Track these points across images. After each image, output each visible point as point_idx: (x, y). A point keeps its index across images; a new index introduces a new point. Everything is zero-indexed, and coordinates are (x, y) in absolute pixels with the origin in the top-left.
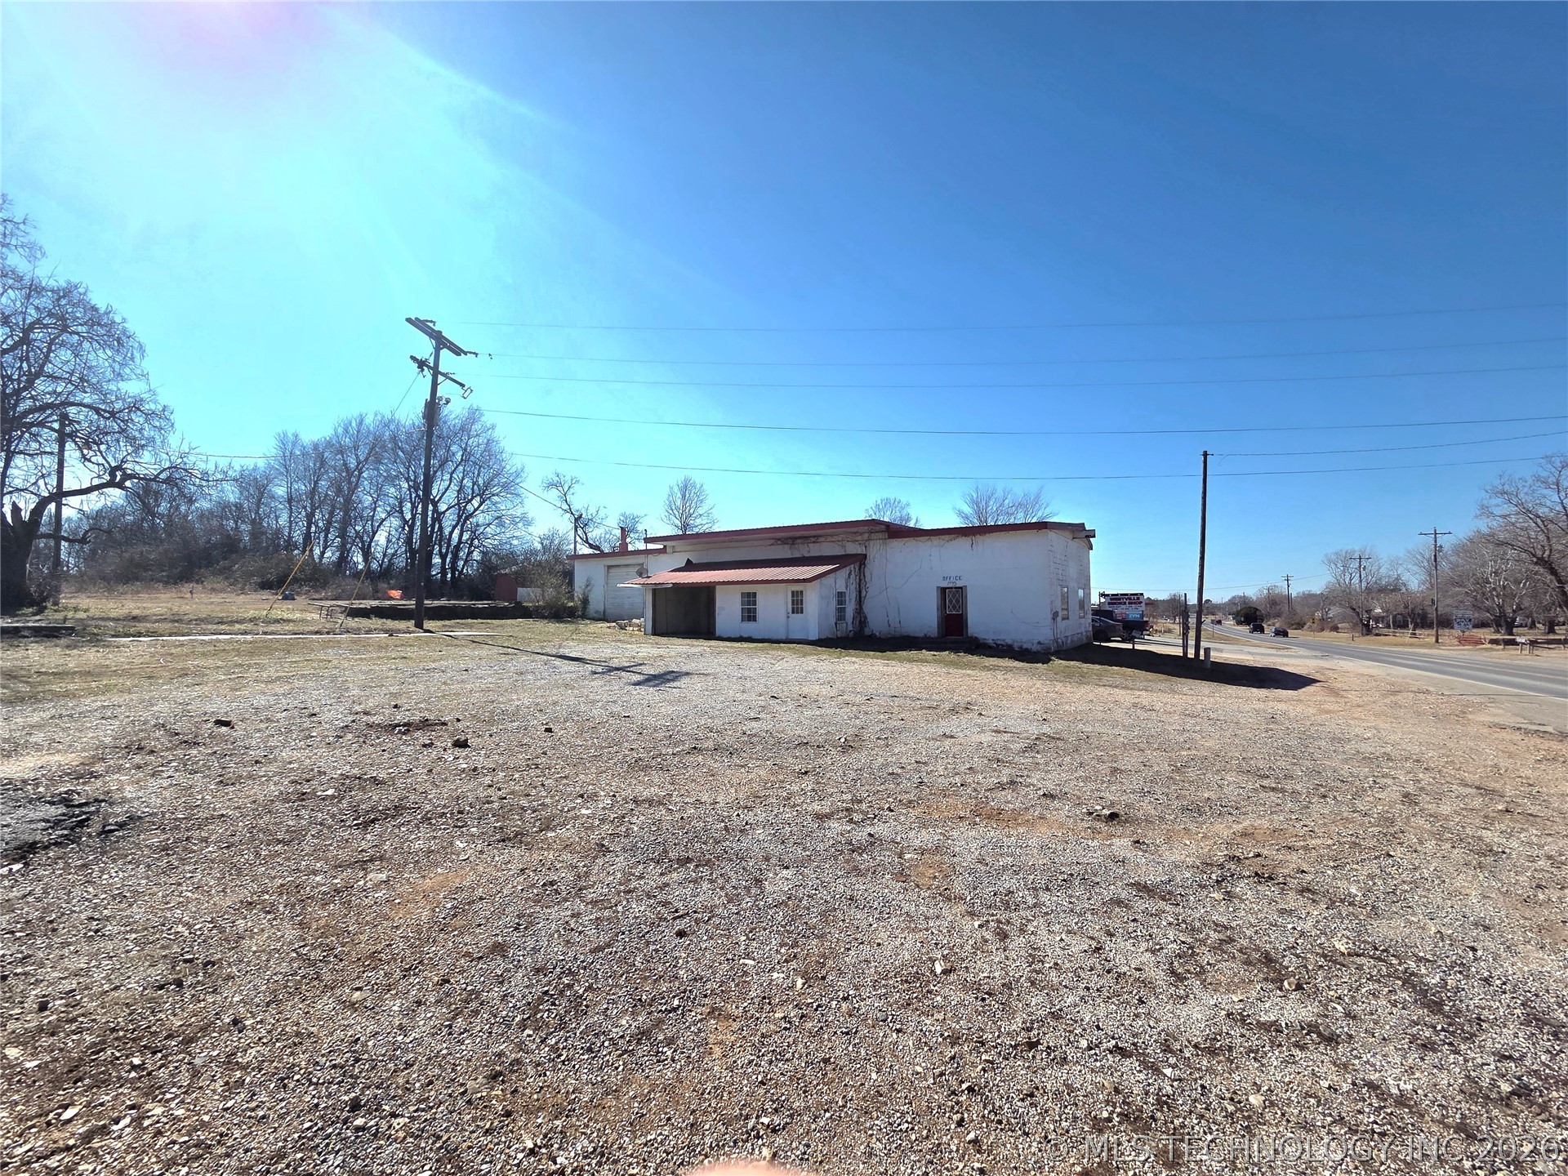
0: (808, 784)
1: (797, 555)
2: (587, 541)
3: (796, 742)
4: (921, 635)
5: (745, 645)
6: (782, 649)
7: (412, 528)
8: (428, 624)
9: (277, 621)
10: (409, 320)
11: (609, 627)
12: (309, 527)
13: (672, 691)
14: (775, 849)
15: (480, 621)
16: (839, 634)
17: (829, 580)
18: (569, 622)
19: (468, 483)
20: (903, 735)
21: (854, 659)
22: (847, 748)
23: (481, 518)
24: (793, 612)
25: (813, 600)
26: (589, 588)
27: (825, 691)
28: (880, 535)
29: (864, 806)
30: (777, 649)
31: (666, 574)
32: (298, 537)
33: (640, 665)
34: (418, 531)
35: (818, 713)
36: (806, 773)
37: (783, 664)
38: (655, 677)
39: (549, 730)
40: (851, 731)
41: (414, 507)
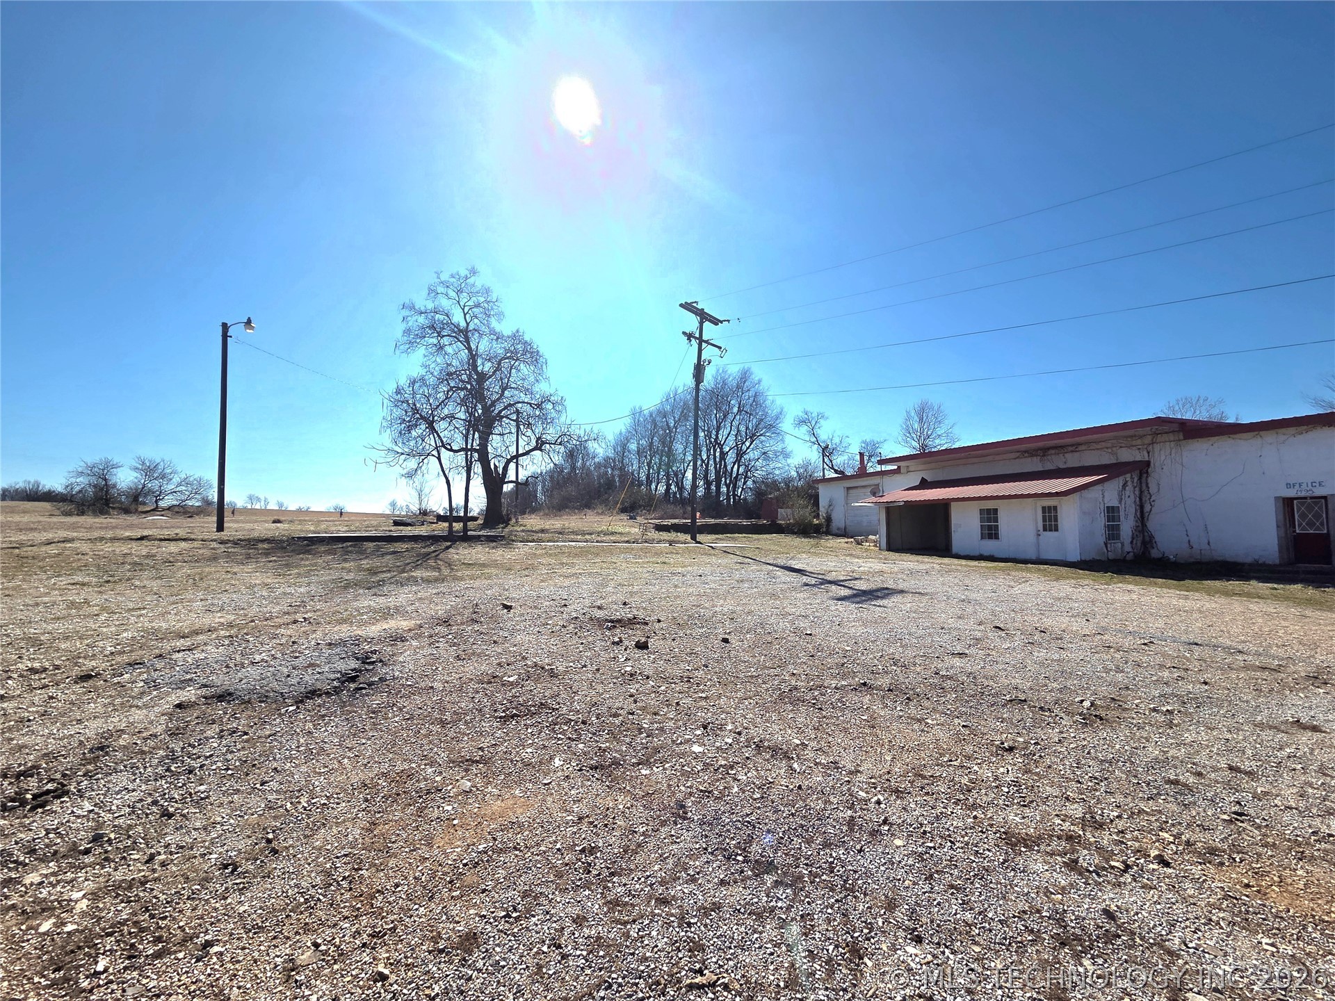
0: (1009, 769)
1: (1049, 466)
2: (832, 468)
3: (1008, 697)
4: (1249, 560)
5: (983, 564)
6: (1028, 570)
7: (707, 465)
8: (699, 537)
9: (612, 533)
10: (681, 305)
11: (847, 543)
12: (649, 470)
13: (873, 610)
14: (913, 890)
15: (744, 535)
16: (1111, 556)
17: (1094, 493)
18: (814, 537)
19: (742, 428)
20: (1206, 712)
21: (1130, 587)
22: (1092, 718)
23: (751, 455)
24: (1045, 530)
25: (1070, 515)
26: (831, 508)
27: (1077, 625)
28: (1171, 437)
29: (1106, 839)
30: (1022, 570)
31: (899, 492)
32: (643, 477)
33: (857, 579)
34: (712, 468)
35: (1056, 657)
36: (1011, 749)
37: (1026, 588)
38: (864, 593)
39: (726, 641)
40: (1104, 690)
41: (708, 450)
